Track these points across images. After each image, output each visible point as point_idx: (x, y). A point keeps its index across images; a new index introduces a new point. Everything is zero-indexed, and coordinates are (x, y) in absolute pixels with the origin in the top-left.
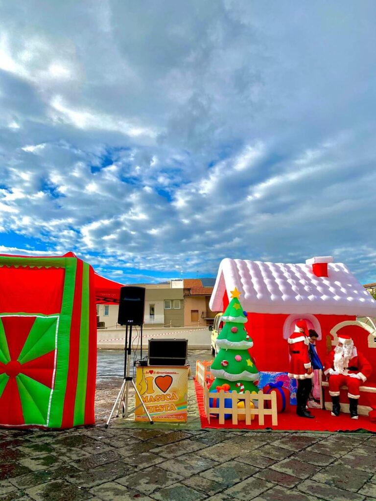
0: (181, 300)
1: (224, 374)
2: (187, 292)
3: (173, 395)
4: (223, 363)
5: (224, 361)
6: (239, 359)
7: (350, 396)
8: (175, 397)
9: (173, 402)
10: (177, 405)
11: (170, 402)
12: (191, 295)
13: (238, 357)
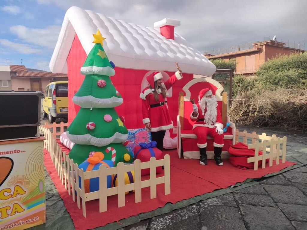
0: (9, 81)
1: (90, 139)
2: (14, 75)
3: (17, 188)
4: (90, 126)
5: (90, 123)
6: (110, 120)
7: (216, 145)
8: (20, 191)
9: (18, 200)
10: (24, 203)
11: (10, 202)
12: (17, 77)
13: (108, 117)
